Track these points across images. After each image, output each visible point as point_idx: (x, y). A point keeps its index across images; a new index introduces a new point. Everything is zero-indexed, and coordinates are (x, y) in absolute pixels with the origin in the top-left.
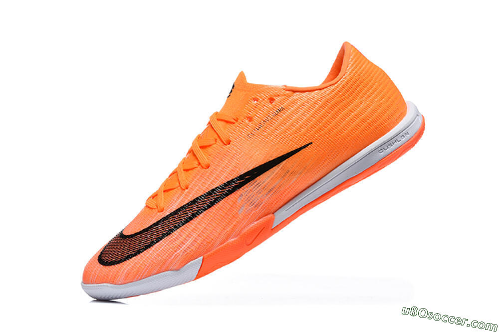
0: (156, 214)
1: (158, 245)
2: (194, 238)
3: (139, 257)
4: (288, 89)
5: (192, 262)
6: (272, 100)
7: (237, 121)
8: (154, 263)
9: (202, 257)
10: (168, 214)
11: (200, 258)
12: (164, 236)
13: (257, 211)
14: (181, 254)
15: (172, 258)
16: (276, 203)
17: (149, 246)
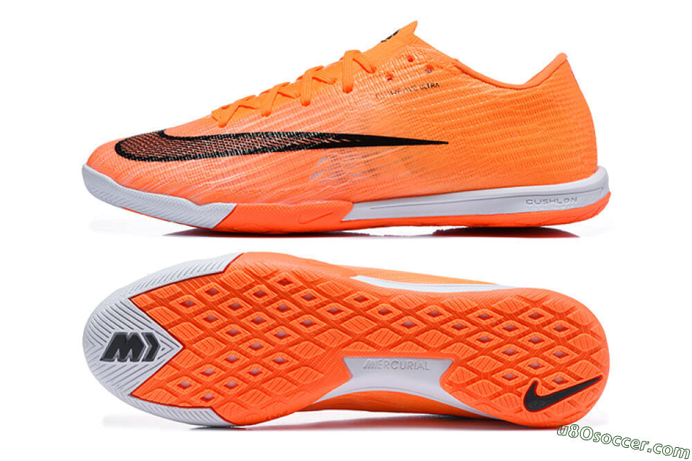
0: (214, 127)
1: (192, 163)
2: (239, 177)
3: (163, 164)
4: (459, 65)
5: (220, 204)
6: (430, 68)
7: (374, 72)
8: (176, 180)
9: (235, 205)
10: (227, 133)
11: (232, 204)
12: (206, 156)
13: (334, 187)
14: (213, 187)
15: (200, 186)
16: (363, 192)
17: (183, 158)
